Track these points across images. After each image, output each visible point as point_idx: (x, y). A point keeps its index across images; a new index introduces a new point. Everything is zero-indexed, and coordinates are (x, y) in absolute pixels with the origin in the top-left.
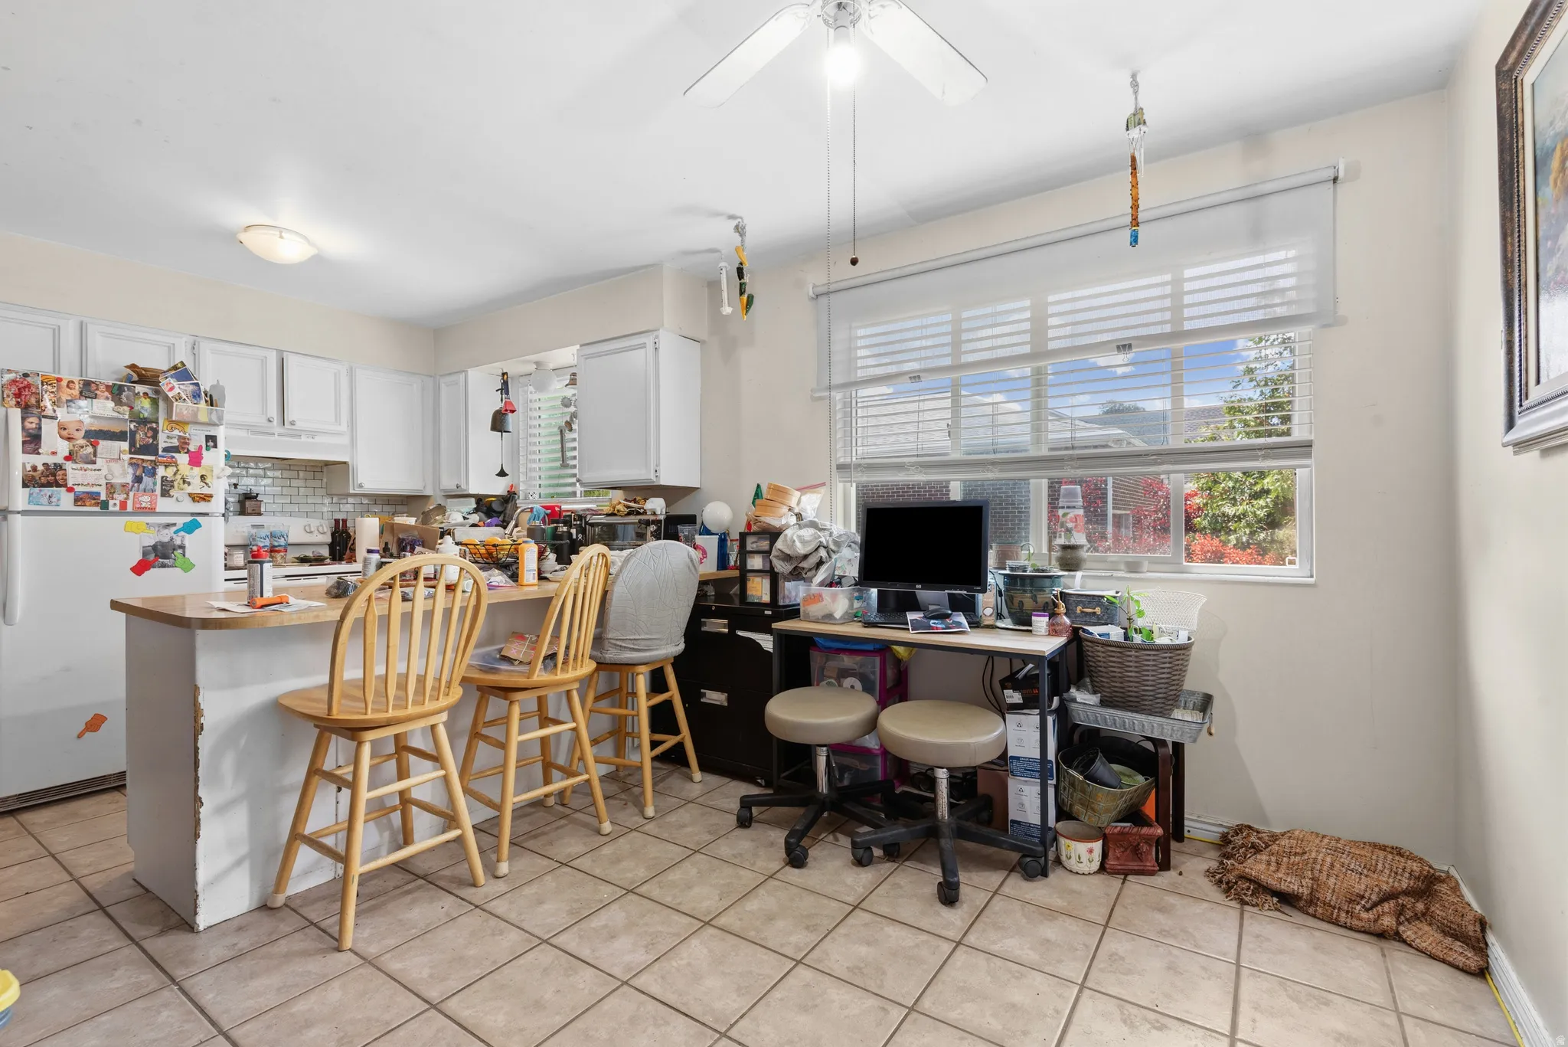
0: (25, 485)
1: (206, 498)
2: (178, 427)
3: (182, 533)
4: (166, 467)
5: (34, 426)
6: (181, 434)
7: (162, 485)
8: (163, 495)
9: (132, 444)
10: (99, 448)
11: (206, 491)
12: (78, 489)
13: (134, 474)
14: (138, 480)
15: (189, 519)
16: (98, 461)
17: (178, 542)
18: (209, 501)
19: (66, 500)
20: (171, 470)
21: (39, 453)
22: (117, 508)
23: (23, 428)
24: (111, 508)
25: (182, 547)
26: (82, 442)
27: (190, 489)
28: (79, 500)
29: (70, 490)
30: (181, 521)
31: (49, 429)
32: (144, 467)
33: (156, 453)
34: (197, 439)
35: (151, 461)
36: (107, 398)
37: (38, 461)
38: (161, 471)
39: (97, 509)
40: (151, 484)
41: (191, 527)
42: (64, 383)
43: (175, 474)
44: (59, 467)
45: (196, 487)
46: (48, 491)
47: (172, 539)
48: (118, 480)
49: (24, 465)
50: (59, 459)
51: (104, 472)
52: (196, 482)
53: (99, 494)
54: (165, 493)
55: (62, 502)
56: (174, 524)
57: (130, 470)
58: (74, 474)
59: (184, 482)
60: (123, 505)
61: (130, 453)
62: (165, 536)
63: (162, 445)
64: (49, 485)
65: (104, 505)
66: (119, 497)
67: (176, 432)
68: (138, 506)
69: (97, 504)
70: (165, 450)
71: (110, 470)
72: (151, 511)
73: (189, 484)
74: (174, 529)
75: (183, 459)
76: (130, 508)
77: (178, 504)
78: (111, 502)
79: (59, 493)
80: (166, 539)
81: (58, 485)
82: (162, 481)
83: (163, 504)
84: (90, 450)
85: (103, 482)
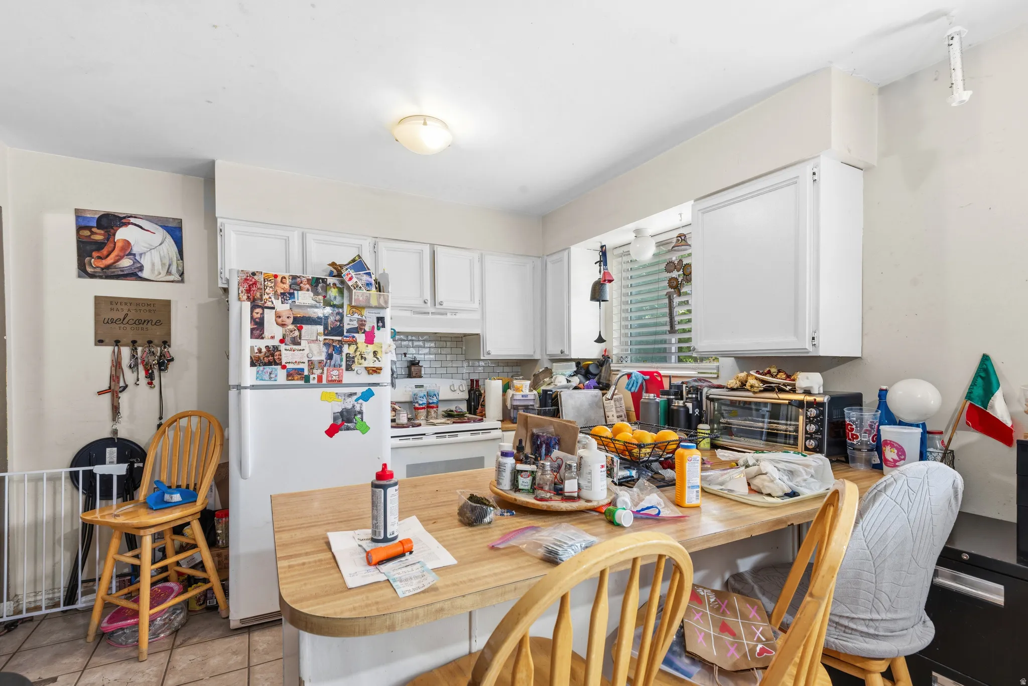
0: (253, 364)
1: (376, 371)
2: (357, 311)
3: (361, 401)
4: (349, 345)
5: (259, 316)
6: (360, 317)
7: (347, 361)
8: (347, 369)
9: (326, 328)
10: (303, 331)
11: (377, 365)
12: (289, 366)
13: (327, 352)
14: (330, 357)
15: (365, 389)
16: (303, 342)
17: (358, 408)
18: (379, 373)
19: (281, 376)
20: (353, 347)
21: (263, 338)
22: (315, 382)
23: (252, 317)
24: (312, 382)
25: (361, 413)
26: (291, 327)
27: (366, 364)
28: (290, 376)
29: (284, 367)
30: (360, 390)
31: (269, 316)
32: (334, 346)
33: (341, 334)
34: (371, 322)
35: (339, 341)
36: (308, 290)
37: (262, 344)
38: (346, 349)
39: (302, 382)
40: (339, 360)
41: (367, 396)
42: (279, 279)
43: (356, 351)
44: (276, 348)
45: (370, 362)
46: (268, 369)
47: (354, 406)
48: (316, 358)
49: (252, 348)
50: (276, 342)
51: (306, 352)
52: (370, 357)
53: (303, 370)
54: (349, 368)
55: (278, 378)
56: (355, 394)
57: (324, 349)
58: (287, 355)
59: (362, 357)
60: (320, 379)
61: (325, 335)
62: (349, 403)
63: (346, 327)
64: (269, 364)
65: (307, 379)
66: (317, 372)
67: (356, 316)
68: (330, 379)
69: (301, 379)
70: (349, 331)
71: (310, 350)
72: (339, 383)
73: (365, 359)
74: (355, 397)
75: (361, 338)
76: (324, 381)
77: (356, 377)
78: (312, 376)
79: (276, 370)
80: (350, 407)
81: (276, 364)
82: (347, 358)
83: (348, 377)
84: (297, 333)
85: (306, 360)
